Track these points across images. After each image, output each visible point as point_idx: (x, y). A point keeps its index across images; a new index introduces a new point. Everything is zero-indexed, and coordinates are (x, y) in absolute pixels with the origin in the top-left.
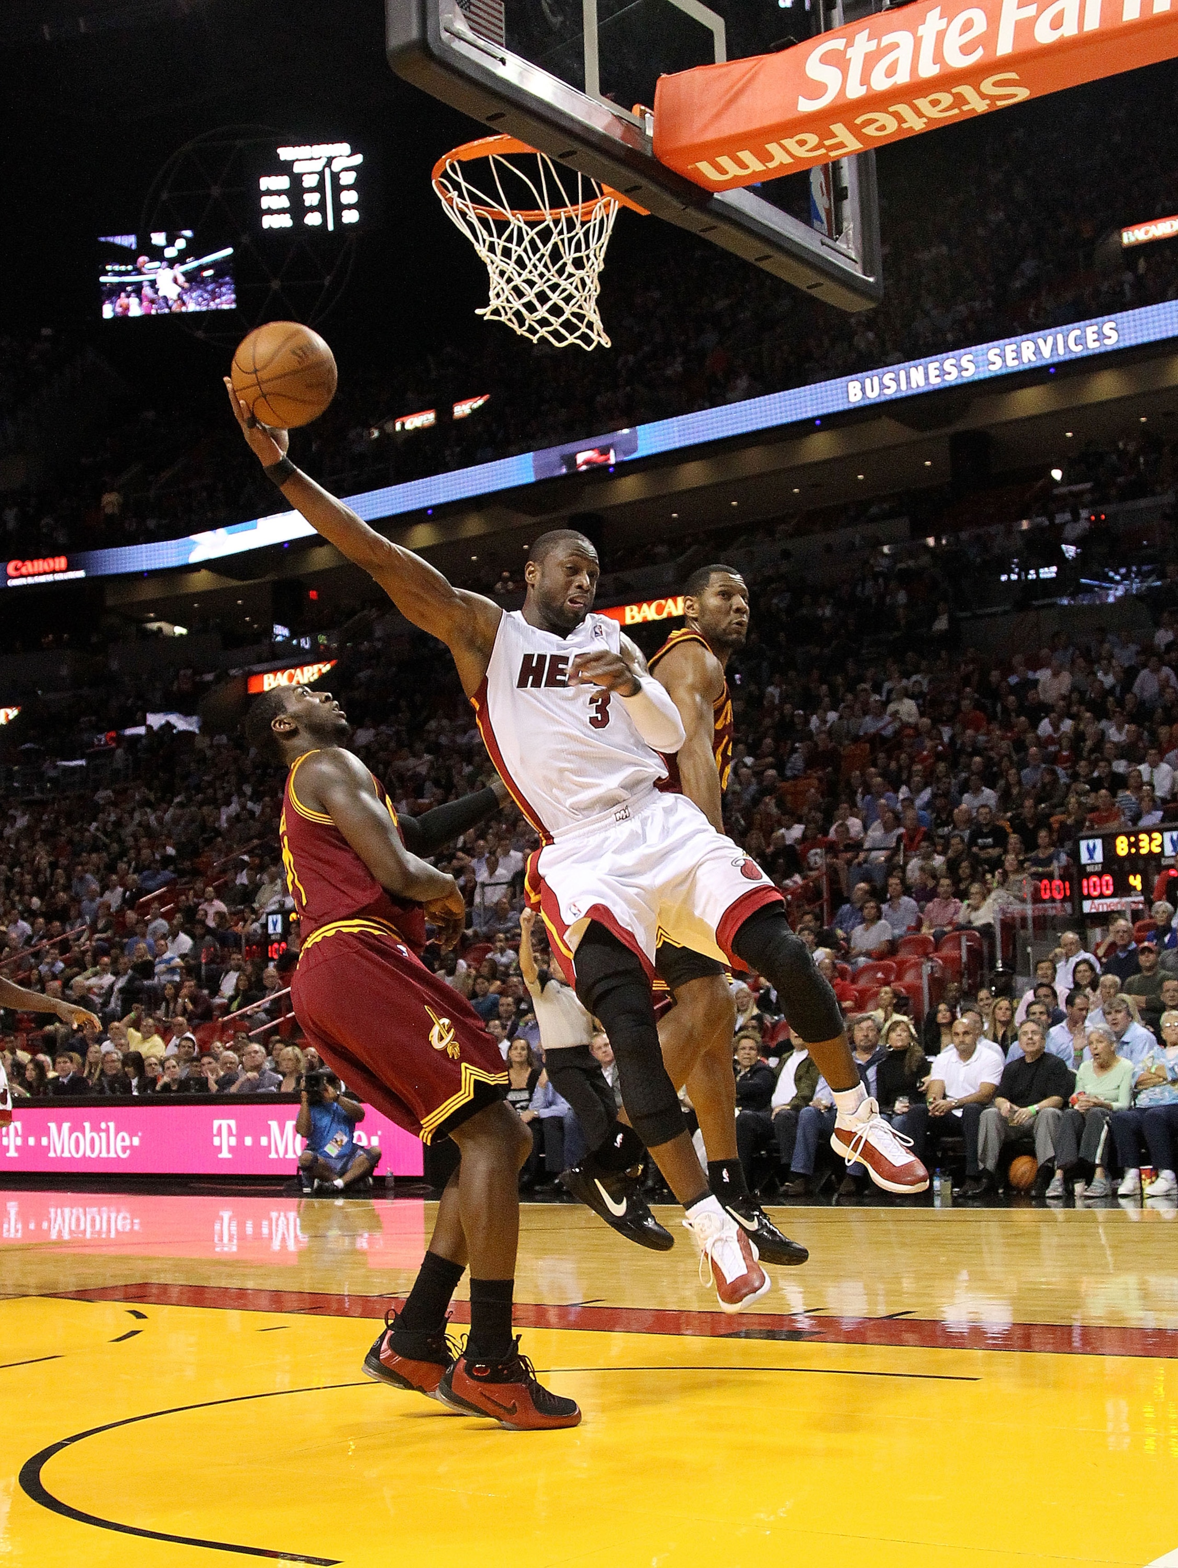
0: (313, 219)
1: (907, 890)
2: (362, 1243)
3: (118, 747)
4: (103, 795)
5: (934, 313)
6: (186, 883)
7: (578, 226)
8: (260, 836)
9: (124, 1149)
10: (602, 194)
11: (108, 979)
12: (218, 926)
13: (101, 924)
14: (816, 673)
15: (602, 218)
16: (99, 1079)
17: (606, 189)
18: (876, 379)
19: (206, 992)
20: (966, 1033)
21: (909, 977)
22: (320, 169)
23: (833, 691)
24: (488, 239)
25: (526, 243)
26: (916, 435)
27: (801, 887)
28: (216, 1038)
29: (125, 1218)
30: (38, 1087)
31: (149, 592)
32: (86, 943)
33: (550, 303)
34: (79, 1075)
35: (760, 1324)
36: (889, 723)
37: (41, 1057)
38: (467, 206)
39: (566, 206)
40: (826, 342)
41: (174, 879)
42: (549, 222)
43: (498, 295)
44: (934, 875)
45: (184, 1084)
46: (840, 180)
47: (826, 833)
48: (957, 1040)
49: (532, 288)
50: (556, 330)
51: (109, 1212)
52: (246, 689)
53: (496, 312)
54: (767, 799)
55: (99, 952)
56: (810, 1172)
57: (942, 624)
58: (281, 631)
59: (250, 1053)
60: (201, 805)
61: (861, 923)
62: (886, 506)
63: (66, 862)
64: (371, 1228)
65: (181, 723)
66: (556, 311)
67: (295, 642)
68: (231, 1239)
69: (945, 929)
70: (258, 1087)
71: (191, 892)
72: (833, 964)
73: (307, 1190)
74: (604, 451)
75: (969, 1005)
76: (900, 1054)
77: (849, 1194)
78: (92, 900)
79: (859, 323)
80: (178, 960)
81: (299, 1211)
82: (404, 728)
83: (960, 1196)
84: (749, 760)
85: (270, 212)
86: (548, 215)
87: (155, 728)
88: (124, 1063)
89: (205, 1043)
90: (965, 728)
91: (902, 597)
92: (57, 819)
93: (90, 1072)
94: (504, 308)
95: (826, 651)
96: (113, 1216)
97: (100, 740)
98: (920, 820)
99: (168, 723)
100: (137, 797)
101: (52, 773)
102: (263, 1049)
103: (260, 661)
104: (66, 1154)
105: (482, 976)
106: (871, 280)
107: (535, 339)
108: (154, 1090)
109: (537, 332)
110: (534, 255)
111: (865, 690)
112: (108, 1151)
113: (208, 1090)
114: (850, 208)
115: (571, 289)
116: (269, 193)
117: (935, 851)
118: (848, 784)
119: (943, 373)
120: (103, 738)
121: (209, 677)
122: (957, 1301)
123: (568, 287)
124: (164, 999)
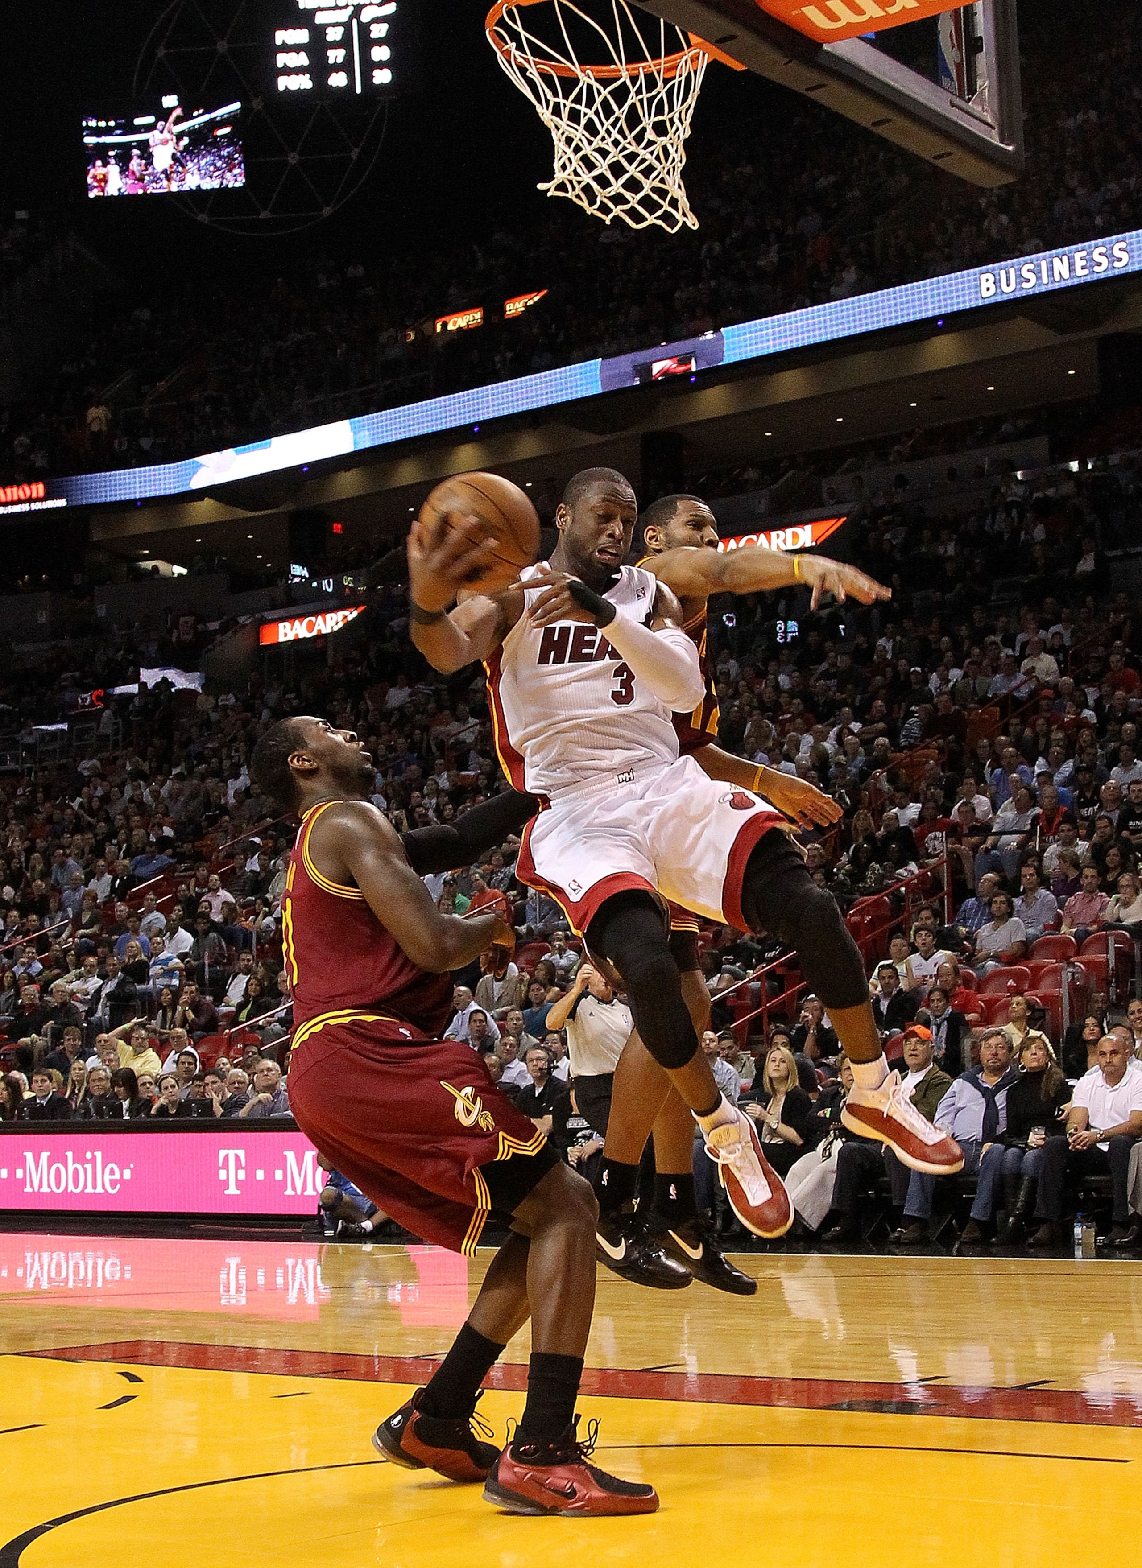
0: (338, 80)
1: (1044, 881)
2: (395, 1295)
3: (106, 707)
4: (86, 766)
5: (1080, 191)
6: (185, 870)
7: (660, 84)
8: (274, 814)
9: (113, 1183)
10: (689, 45)
11: (94, 982)
12: (226, 920)
13: (86, 918)
14: (935, 623)
15: (689, 73)
16: (84, 1100)
17: (694, 39)
18: (1012, 271)
19: (209, 998)
20: (1114, 1052)
21: (1046, 988)
22: (345, 19)
23: (956, 645)
24: (552, 100)
25: (597, 105)
26: (1058, 339)
27: (917, 877)
28: (221, 1054)
29: (114, 1264)
30: (12, 1109)
31: (142, 524)
32: (67, 940)
33: (626, 177)
34: (59, 1095)
35: (866, 1394)
36: (1022, 683)
37: (15, 1074)
38: (528, 61)
39: (646, 60)
40: (951, 227)
41: (171, 865)
42: (625, 78)
43: (564, 168)
44: (1075, 863)
45: (183, 1107)
46: (973, 29)
47: (948, 813)
48: (1104, 1060)
49: (604, 159)
50: (633, 208)
51: (95, 1258)
52: (258, 640)
53: (561, 187)
54: (877, 772)
55: (83, 951)
56: (927, 1216)
57: (1087, 565)
58: (298, 571)
59: (262, 1071)
60: (203, 778)
61: (989, 921)
62: (1021, 423)
63: (44, 844)
64: (405, 1279)
65: (180, 680)
66: (633, 185)
67: (315, 584)
68: (238, 1291)
69: (1089, 928)
70: (272, 1110)
71: (193, 880)
72: (956, 970)
73: (329, 1233)
74: (684, 360)
75: (1117, 1019)
76: (1036, 1076)
77: (973, 1242)
78: (76, 890)
79: (990, 204)
80: (178, 961)
81: (320, 1260)
82: (444, 686)
83: (1105, 1246)
84: (856, 726)
85: (287, 71)
86: (624, 72)
87: (150, 686)
88: (114, 1083)
89: (209, 1058)
90: (1115, 688)
91: (1039, 533)
92: (34, 793)
93: (73, 1092)
94: (571, 182)
95: (948, 596)
96: (100, 1262)
97: (85, 699)
98: (1060, 799)
99: (165, 679)
100: (129, 768)
101: (29, 740)
102: (278, 1067)
103: (274, 607)
104: (45, 1189)
105: (536, 981)
106: (1010, 148)
107: (608, 220)
108: (148, 1114)
109: (611, 211)
110: (607, 119)
111: (995, 643)
112: (94, 1186)
113: (212, 1114)
114: (985, 61)
115: (651, 159)
116: (286, 48)
117: (1078, 836)
118: (974, 755)
119: (1091, 263)
120: (87, 697)
121: (214, 626)
122: (1100, 1369)
123: (648, 156)
124: (161, 1006)
